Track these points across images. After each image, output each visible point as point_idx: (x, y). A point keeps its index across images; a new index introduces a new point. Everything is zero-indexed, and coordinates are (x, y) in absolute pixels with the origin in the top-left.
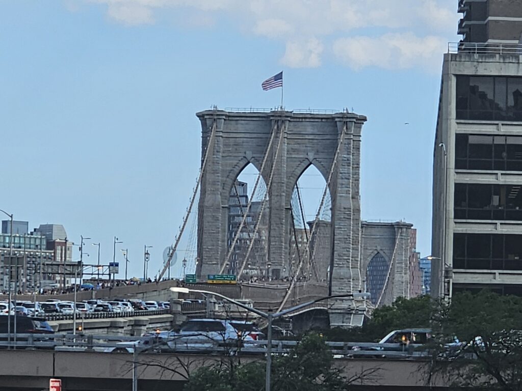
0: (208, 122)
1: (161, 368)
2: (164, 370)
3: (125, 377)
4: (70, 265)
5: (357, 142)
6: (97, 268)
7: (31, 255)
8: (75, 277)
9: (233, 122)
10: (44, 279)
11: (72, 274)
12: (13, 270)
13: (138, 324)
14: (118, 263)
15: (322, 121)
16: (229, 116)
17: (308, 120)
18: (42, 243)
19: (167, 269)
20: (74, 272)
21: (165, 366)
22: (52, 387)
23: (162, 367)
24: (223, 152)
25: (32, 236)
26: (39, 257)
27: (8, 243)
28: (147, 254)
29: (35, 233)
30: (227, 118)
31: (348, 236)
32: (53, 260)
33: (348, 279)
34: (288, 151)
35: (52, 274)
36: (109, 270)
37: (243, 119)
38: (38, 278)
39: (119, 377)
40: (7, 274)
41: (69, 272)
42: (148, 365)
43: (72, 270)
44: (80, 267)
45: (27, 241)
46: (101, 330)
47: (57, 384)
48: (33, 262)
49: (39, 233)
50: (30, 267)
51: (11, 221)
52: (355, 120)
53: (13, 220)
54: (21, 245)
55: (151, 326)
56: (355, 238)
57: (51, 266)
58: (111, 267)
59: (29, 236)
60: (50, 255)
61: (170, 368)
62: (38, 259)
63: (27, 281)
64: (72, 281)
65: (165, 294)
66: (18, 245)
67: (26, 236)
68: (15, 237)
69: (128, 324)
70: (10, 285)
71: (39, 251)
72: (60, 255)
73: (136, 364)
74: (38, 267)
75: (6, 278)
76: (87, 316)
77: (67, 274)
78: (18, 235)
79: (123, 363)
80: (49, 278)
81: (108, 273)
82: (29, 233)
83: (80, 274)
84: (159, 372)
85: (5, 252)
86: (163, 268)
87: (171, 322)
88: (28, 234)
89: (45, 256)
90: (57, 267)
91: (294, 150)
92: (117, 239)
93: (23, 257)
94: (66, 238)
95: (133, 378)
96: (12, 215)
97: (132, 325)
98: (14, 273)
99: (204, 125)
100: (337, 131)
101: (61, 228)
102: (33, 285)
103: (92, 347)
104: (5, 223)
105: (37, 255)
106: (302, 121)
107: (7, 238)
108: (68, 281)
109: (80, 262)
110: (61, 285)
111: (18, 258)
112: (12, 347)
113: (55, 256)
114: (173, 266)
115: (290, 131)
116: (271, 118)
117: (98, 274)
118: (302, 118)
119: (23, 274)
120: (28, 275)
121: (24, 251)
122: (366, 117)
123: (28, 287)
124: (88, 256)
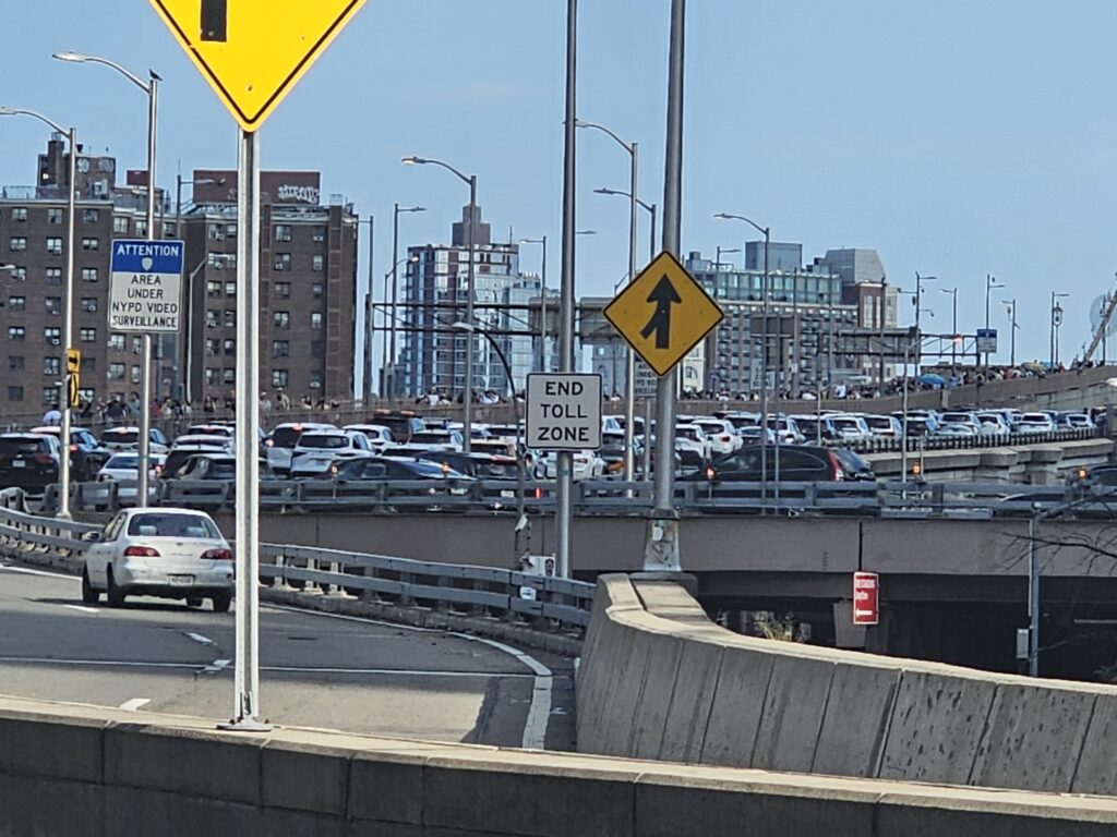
1: (1088, 550)
2: (1096, 556)
3: (1012, 573)
4: (893, 336)
6: (951, 342)
7: (808, 315)
8: (904, 362)
10: (838, 365)
11: (898, 355)
12: (772, 344)
13: (1038, 460)
14: (996, 331)
18: (833, 290)
19: (1101, 342)
20: (902, 351)
21: (1099, 546)
22: (859, 590)
23: (1092, 549)
25: (811, 275)
26: (827, 320)
27: (760, 290)
28: (1058, 309)
29: (816, 268)
32: (856, 326)
35: (854, 354)
36: (978, 346)
38: (825, 365)
39: (998, 572)
40: (756, 357)
41: (890, 351)
42: (1062, 544)
43: (896, 346)
44: (913, 340)
45: (800, 287)
46: (959, 474)
47: (870, 584)
48: (814, 329)
49: (826, 269)
50: (806, 342)
51: (767, 243)
53: (771, 241)
54: (787, 295)
55: (1067, 464)
57: (852, 339)
58: (981, 340)
59: (804, 274)
60: (849, 315)
61: (1107, 551)
62: (824, 324)
63: (801, 370)
64: (898, 370)
65: (1095, 395)
66: (781, 295)
67: (798, 273)
68: (773, 277)
69: (1017, 460)
70: (764, 377)
71: (827, 306)
72: (870, 316)
73: (1038, 542)
74: (825, 341)
75: (756, 363)
76: (931, 445)
77: (886, 355)
78: (779, 272)
79: (1007, 541)
80: (849, 365)
81: (975, 352)
82: (804, 267)
83: (915, 356)
84: (1085, 559)
85: (754, 309)
86: (1092, 340)
87: (1109, 455)
88: (803, 271)
89: (838, 317)
90: (865, 339)
92: (994, 280)
93: (793, 318)
94: (883, 279)
95: (1030, 574)
96: (768, 229)
97: (1026, 463)
98: (773, 353)
101: (873, 259)
102: (813, 378)
103: (943, 507)
104: (751, 247)
105: (821, 316)
107: (757, 280)
108: (889, 369)
109: (914, 330)
110: (874, 379)
111: (782, 319)
112: (770, 511)
113: (859, 318)
114: (1112, 336)
117: (954, 355)
119: (791, 357)
120: (802, 358)
121: (794, 307)
123: (801, 384)
124: (932, 315)
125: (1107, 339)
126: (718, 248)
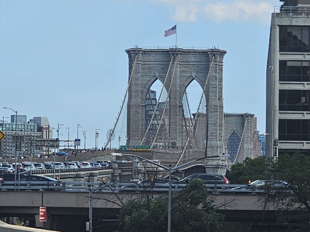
0: (133, 55)
1: (105, 201)
2: (108, 202)
3: (85, 207)
4: (52, 141)
5: (221, 66)
6: (67, 142)
7: (28, 135)
8: (54, 148)
9: (147, 55)
10: (36, 149)
11: (53, 146)
12: (18, 143)
13: (92, 175)
14: (80, 139)
15: (200, 54)
16: (145, 52)
17: (191, 53)
18: (35, 128)
19: (109, 142)
20: (54, 145)
21: (109, 199)
22: (41, 212)
23: (106, 200)
24: (142, 73)
25: (29, 124)
26: (33, 136)
27: (15, 128)
28: (97, 133)
29: (30, 122)
30: (144, 53)
31: (216, 122)
32: (41, 138)
33: (216, 147)
34: (180, 72)
35: (41, 146)
36: (75, 144)
37: (153, 53)
38: (32, 149)
39: (81, 206)
40: (14, 147)
41: (51, 145)
42: (98, 199)
43: (52, 144)
44: (57, 142)
45: (26, 127)
46: (70, 179)
47: (44, 210)
48: (30, 139)
49: (33, 122)
50: (28, 142)
51: (16, 115)
52: (219, 53)
53: (17, 114)
54: (22, 130)
55: (100, 176)
56: (220, 123)
57: (40, 142)
58: (76, 142)
59: (27, 124)
60: (40, 135)
61: (111, 201)
62: (33, 138)
63: (26, 150)
64: (53, 150)
65: (108, 157)
66: (21, 130)
67: (25, 124)
68: (19, 124)
69: (86, 175)
70: (16, 153)
71: (33, 133)
72: (45, 135)
73: (91, 198)
74: (33, 142)
75: (14, 149)
76: (62, 171)
77: (49, 146)
78: (20, 123)
79: (83, 198)
80: (39, 149)
81: (74, 145)
82: (27, 122)
83: (57, 146)
84: (105, 203)
85: (13, 133)
86: (107, 142)
87: (112, 174)
88: (26, 123)
89: (36, 136)
90: (44, 142)
91: (184, 71)
92: (79, 125)
93: (24, 136)
94: (49, 125)
95: (90, 207)
96: (17, 111)
97: (89, 176)
98: (18, 146)
99: (130, 57)
100: (209, 60)
101: (46, 119)
102: (29, 153)
103: (65, 189)
104: (12, 116)
105: (32, 135)
106: (188, 54)
107: (14, 125)
108: (50, 150)
109: (57, 139)
110: (46, 153)
111: (21, 137)
112: (17, 189)
113: (42, 136)
114: (113, 141)
115: (181, 60)
116: (170, 52)
117: (68, 146)
118: (188, 52)
119: (23, 147)
120: (26, 147)
121: (24, 133)
122: (226, 51)
123: (26, 154)
124: (62, 135)
125: (111, 142)
126: (3, 117)
